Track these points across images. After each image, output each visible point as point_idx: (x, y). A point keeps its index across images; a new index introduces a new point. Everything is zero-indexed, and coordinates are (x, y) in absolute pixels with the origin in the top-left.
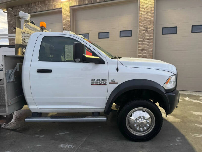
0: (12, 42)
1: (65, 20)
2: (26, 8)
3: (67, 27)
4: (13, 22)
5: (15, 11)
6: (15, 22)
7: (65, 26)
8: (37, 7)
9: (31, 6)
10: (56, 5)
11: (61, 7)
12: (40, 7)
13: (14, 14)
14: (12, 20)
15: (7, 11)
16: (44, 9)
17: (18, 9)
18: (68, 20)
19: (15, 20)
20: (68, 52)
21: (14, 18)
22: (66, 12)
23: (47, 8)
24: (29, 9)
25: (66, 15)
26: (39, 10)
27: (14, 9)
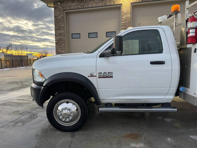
0: (59, 37)
1: (125, 16)
2: (78, 3)
3: (127, 23)
4: (61, 17)
5: (65, 6)
6: (64, 17)
7: (124, 22)
8: (92, 3)
9: (84, 2)
10: (115, 1)
11: (121, 3)
12: (96, 2)
13: (63, 8)
14: (60, 14)
15: (54, 5)
16: (100, 5)
17: (68, 3)
18: (128, 16)
19: (64, 15)
20: (127, 48)
21: (62, 13)
22: (127, 9)
23: (104, 3)
24: (82, 4)
25: (126, 11)
26: (94, 5)
27: (63, 4)
